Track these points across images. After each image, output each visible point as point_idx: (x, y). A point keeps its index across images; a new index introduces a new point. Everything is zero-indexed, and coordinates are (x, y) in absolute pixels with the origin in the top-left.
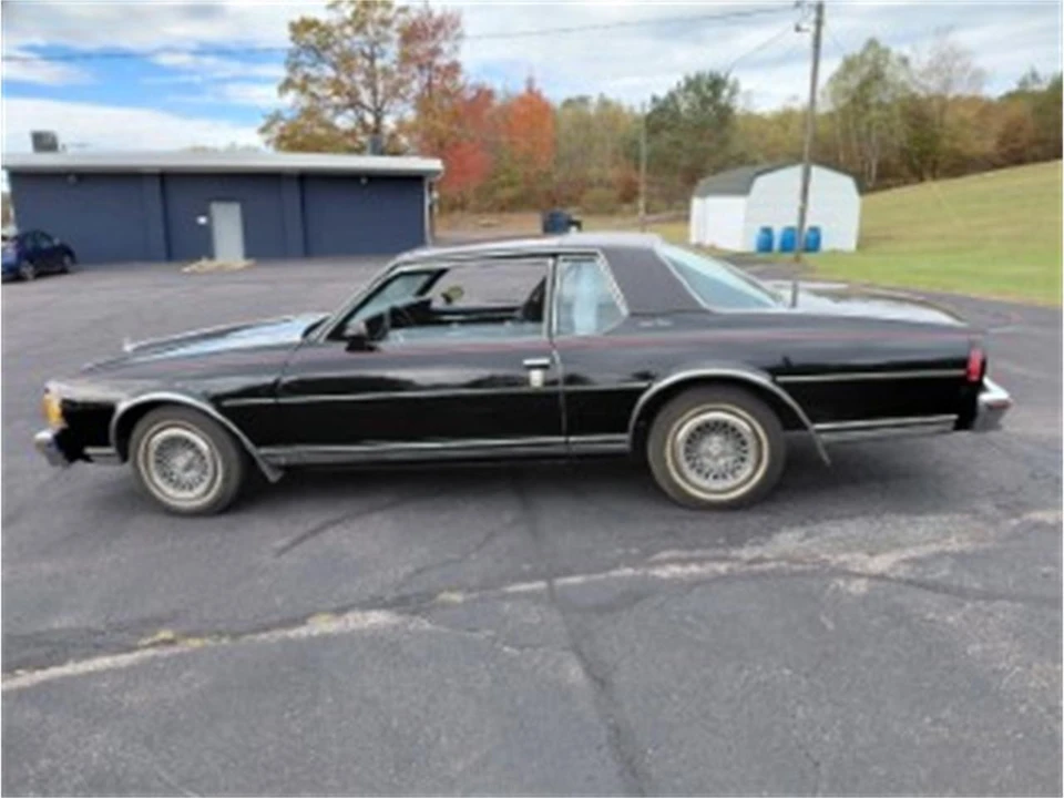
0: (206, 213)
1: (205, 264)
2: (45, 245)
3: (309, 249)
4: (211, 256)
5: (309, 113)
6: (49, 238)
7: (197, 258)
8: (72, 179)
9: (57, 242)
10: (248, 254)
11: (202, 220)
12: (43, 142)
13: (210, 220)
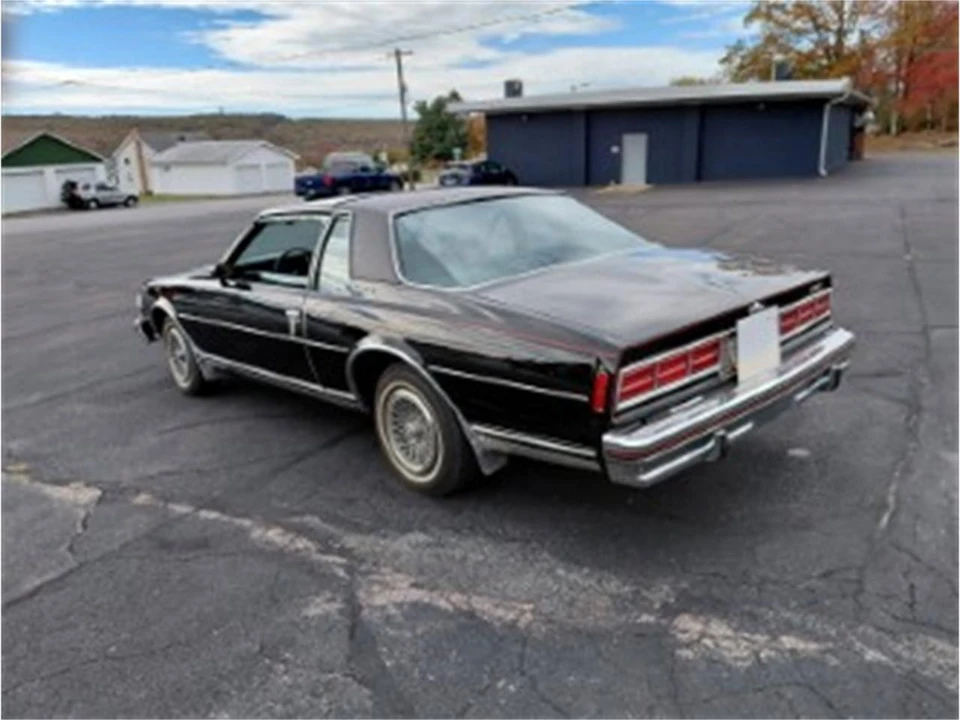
0: (619, 144)
1: (611, 188)
2: (495, 171)
3: (701, 175)
4: (618, 181)
5: (771, 39)
6: (498, 167)
7: (605, 183)
8: (525, 118)
9: (503, 169)
10: (648, 181)
11: (615, 149)
12: (513, 89)
13: (621, 150)
